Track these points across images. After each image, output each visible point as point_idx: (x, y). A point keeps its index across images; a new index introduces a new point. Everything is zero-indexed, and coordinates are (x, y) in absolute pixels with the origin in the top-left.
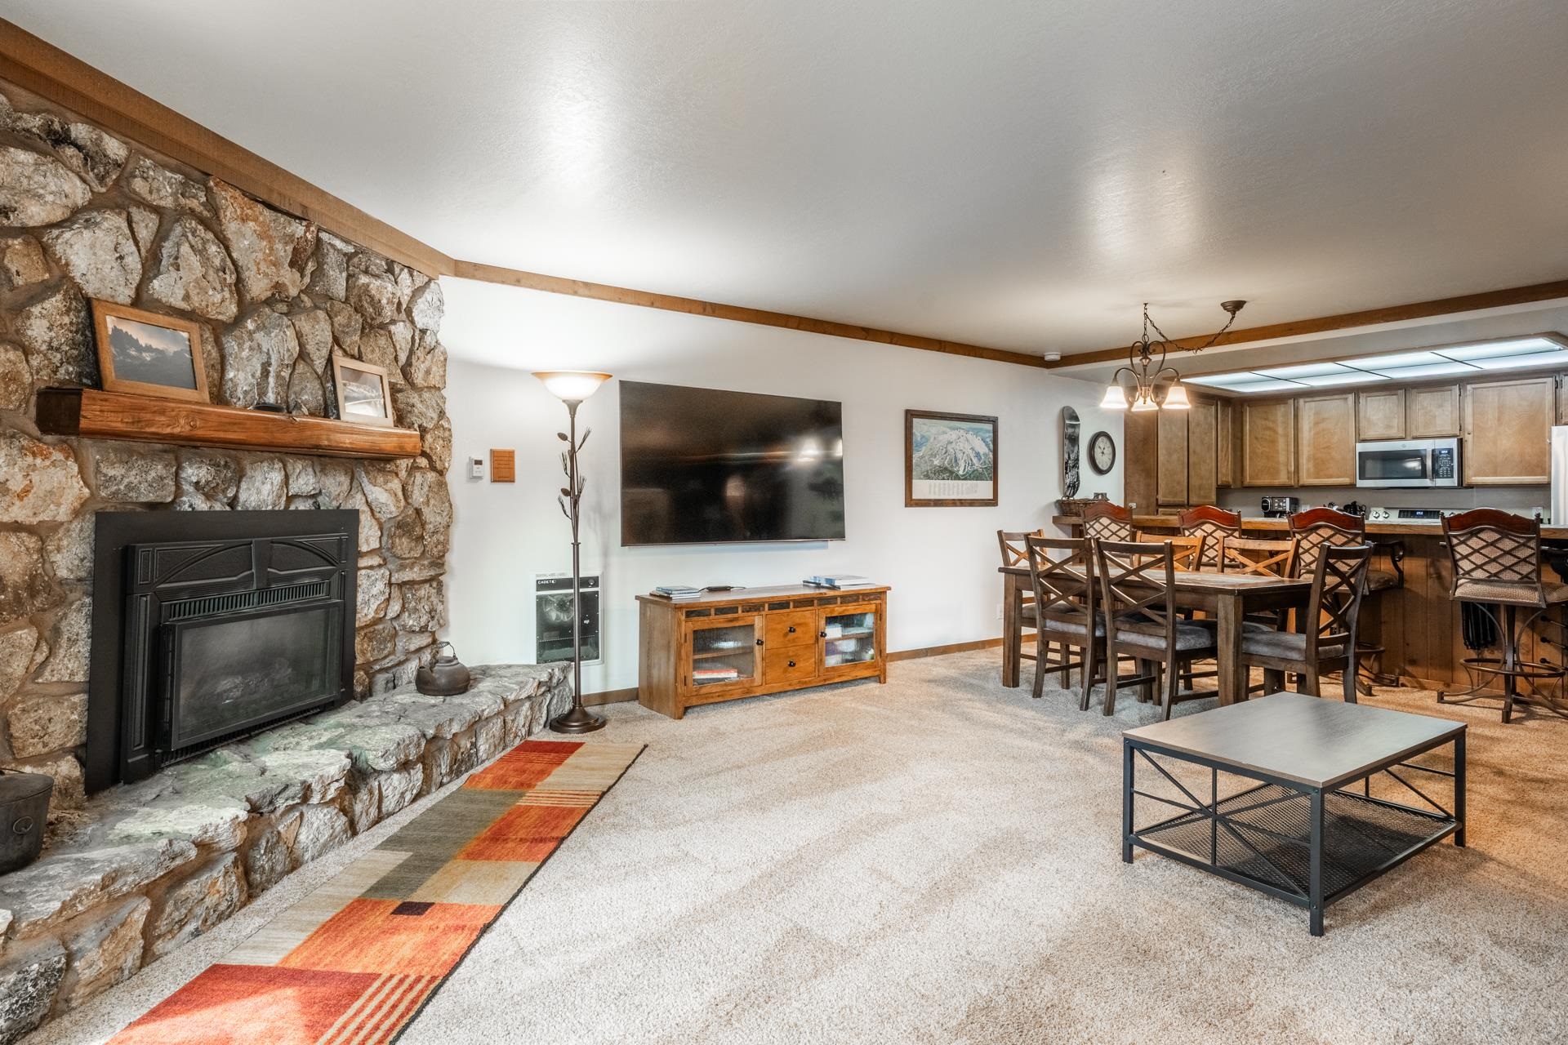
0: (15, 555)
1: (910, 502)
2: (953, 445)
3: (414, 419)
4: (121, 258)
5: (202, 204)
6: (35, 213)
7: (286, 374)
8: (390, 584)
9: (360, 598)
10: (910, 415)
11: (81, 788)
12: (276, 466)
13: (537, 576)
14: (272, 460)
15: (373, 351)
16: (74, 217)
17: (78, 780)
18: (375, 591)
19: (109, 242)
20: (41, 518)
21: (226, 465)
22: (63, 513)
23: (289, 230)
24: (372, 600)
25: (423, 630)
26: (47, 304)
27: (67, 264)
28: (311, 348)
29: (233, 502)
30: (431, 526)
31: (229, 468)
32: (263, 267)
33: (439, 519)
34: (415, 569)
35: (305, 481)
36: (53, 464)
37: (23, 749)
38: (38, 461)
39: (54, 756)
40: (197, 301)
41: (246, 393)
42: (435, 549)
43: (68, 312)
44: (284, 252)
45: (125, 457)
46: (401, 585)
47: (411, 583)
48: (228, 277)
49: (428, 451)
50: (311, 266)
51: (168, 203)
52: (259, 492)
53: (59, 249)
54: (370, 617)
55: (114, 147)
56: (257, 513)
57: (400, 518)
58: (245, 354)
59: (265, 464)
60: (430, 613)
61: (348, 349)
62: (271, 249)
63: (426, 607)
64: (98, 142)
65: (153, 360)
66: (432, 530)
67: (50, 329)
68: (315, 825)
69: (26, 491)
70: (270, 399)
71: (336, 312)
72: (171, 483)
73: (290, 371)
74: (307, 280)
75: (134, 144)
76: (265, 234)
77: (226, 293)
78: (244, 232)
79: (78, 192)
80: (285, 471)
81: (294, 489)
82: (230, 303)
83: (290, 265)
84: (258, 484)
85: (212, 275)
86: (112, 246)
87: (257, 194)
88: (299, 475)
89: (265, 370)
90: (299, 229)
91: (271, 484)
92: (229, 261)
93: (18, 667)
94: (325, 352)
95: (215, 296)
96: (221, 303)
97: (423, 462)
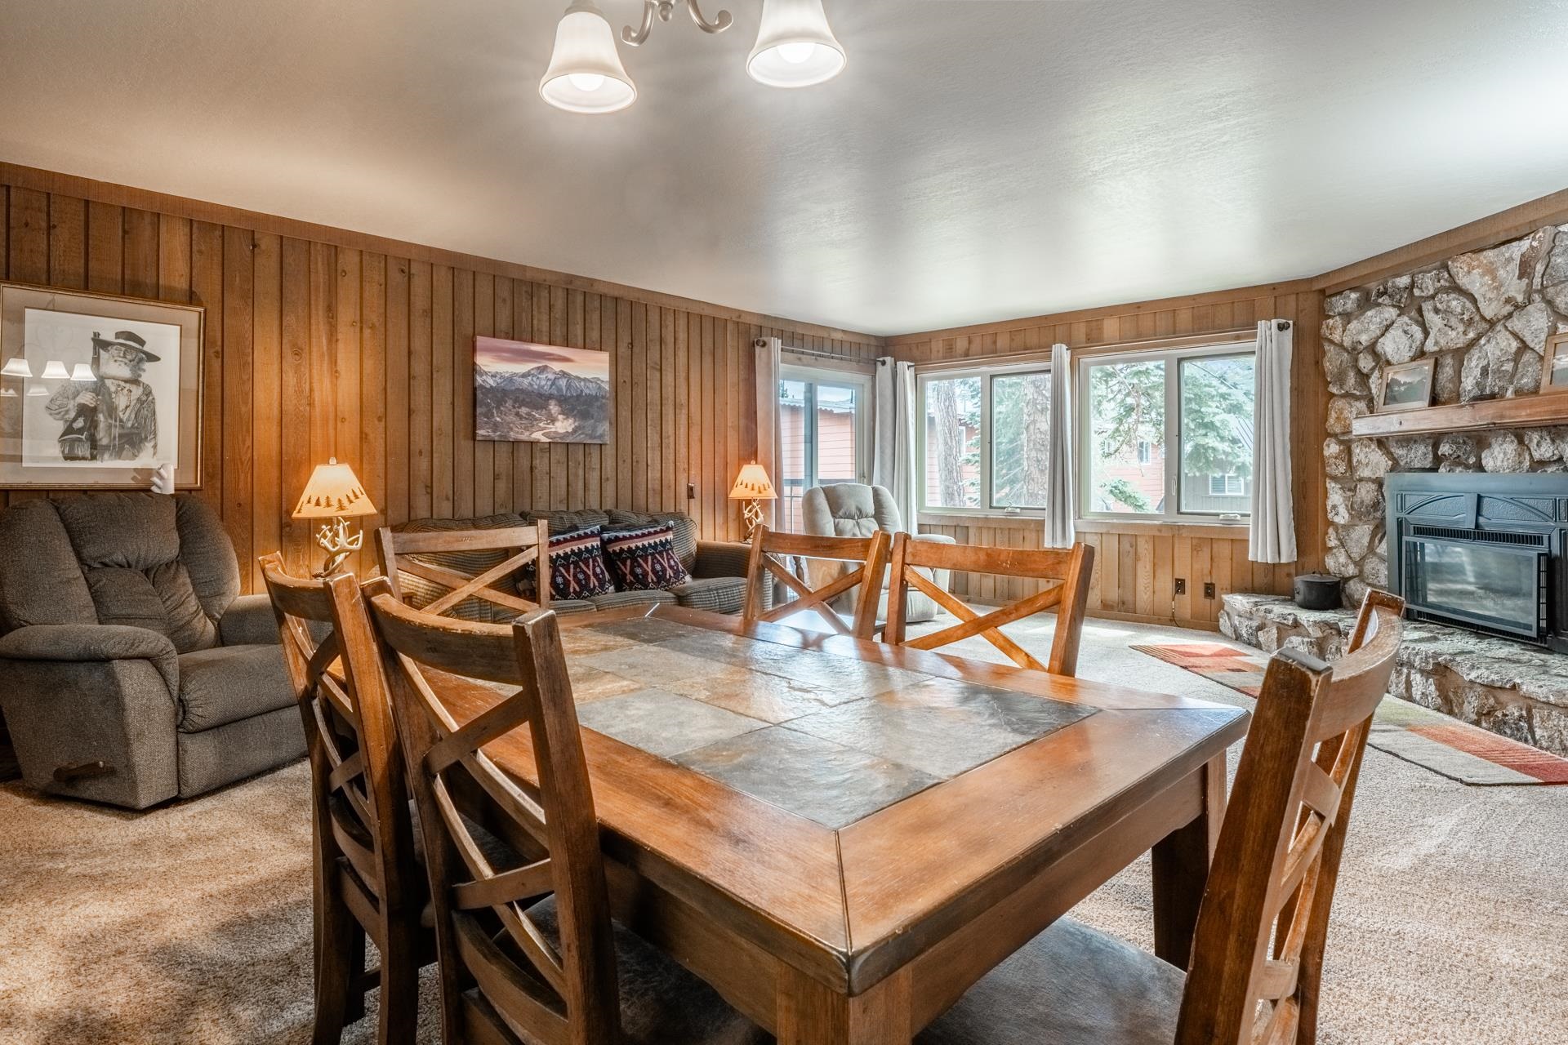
0: (1368, 492)
5: (1446, 280)
6: (1364, 339)
7: (1509, 367)
12: (1508, 439)
19: (1400, 332)
21: (1464, 442)
22: (1382, 473)
23: (1509, 254)
27: (1384, 354)
28: (1528, 339)
31: (1468, 444)
35: (1542, 448)
36: (1373, 450)
37: (1367, 578)
38: (1368, 449)
41: (1470, 391)
44: (1509, 276)
45: (1404, 444)
50: (1540, 268)
52: (1495, 459)
53: (1379, 348)
55: (1403, 281)
58: (1473, 364)
59: (1500, 439)
62: (1494, 279)
65: (1406, 389)
69: (1367, 464)
70: (1488, 391)
71: (1557, 294)
72: (1430, 456)
73: (1512, 364)
74: (1537, 281)
75: (1416, 270)
76: (1491, 271)
77: (1461, 328)
78: (1473, 280)
79: (1390, 313)
80: (1521, 442)
81: (1537, 456)
82: (1465, 333)
83: (1520, 277)
84: (1496, 453)
85: (1454, 321)
86: (1402, 334)
87: (1482, 245)
88: (1539, 444)
89: (1485, 371)
90: (1525, 244)
91: (1505, 454)
92: (1469, 305)
93: (1366, 541)
94: (1543, 336)
95: (1453, 334)
96: (1456, 337)
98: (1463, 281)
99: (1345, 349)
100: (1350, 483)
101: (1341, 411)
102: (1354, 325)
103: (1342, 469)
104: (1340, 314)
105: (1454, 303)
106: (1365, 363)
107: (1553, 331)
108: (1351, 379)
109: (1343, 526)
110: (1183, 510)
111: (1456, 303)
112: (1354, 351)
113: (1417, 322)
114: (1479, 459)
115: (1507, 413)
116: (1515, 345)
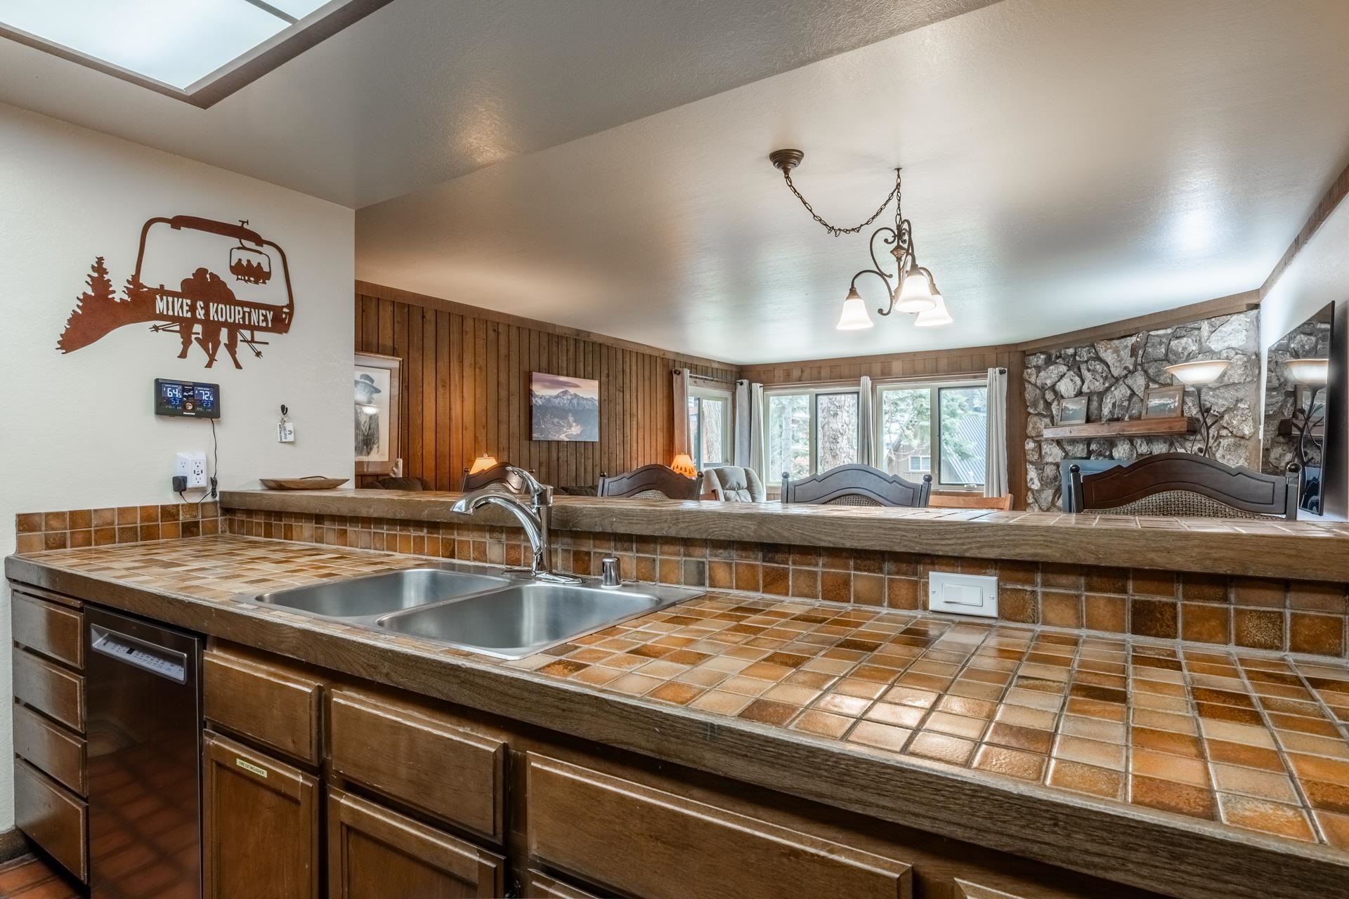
4: (1075, 383)
5: (1094, 353)
6: (1049, 382)
7: (1126, 404)
12: (1126, 442)
14: (1124, 440)
16: (1062, 377)
19: (1069, 380)
20: (1056, 461)
21: (1104, 444)
22: (1059, 460)
23: (1125, 344)
27: (1060, 391)
28: (1135, 390)
32: (1116, 364)
35: (1143, 448)
36: (1054, 446)
40: (1092, 388)
41: (1106, 416)
43: (1058, 405)
44: (1125, 354)
45: (1072, 444)
49: (1225, 425)
50: (1141, 352)
51: (1086, 358)
52: (1119, 453)
53: (1057, 388)
55: (1071, 351)
58: (1108, 401)
62: (1118, 356)
65: (1072, 413)
69: (1051, 455)
70: (1116, 416)
71: (1149, 368)
72: (1086, 450)
73: (1128, 402)
74: (1139, 359)
75: (1077, 345)
76: (1116, 351)
77: (1102, 381)
78: (1109, 356)
79: (1063, 369)
80: (1132, 444)
81: (1140, 451)
82: (1104, 384)
83: (1131, 357)
84: (1120, 450)
85: (1098, 377)
87: (1114, 337)
88: (1141, 445)
89: (1114, 405)
90: (1134, 339)
91: (1124, 450)
92: (1105, 368)
94: (1143, 389)
95: (1097, 384)
96: (1099, 386)
97: (1224, 432)
98: (1103, 355)
99: (1038, 388)
100: (1040, 466)
101: (1036, 423)
102: (1042, 374)
103: (1036, 457)
104: (1034, 367)
105: (1098, 366)
106: (1049, 396)
107: (1147, 387)
108: (1041, 405)
109: (1037, 491)
110: (942, 482)
111: (1099, 367)
112: (1043, 389)
113: (1078, 375)
114: (1111, 453)
115: (1126, 428)
116: (1129, 392)
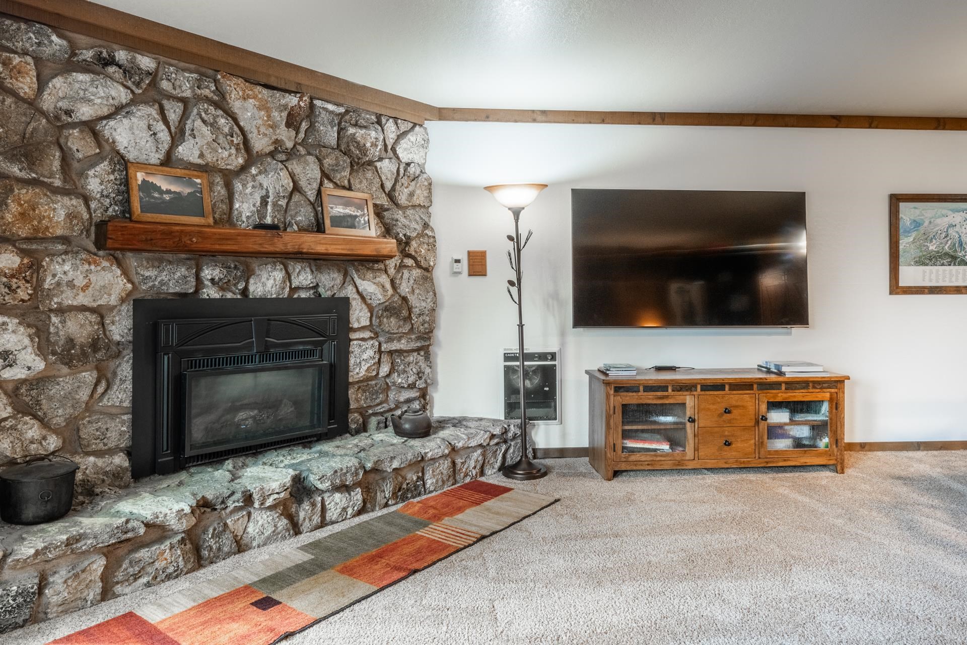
0: (82, 326)
1: (895, 288)
2: (957, 229)
3: (399, 230)
4: (155, 134)
5: (213, 92)
6: (85, 112)
7: (283, 202)
8: (380, 352)
9: (352, 361)
10: (896, 200)
11: (129, 474)
12: (278, 267)
13: (505, 349)
14: (274, 263)
15: (361, 182)
16: (118, 110)
17: (126, 469)
18: (365, 356)
19: (143, 124)
20: (99, 303)
21: (236, 267)
22: (113, 300)
23: (283, 102)
24: (363, 363)
25: (412, 386)
26: (98, 169)
27: (114, 142)
28: (303, 183)
29: (245, 292)
30: (417, 310)
31: (238, 269)
32: (263, 129)
33: (424, 304)
34: (403, 341)
35: (304, 277)
36: (103, 269)
37: (88, 446)
38: (93, 267)
39: (111, 452)
40: (210, 158)
41: (248, 217)
42: (422, 327)
43: (113, 172)
44: (280, 117)
45: (156, 264)
46: (391, 353)
47: (400, 352)
48: (235, 139)
49: (413, 253)
50: (304, 126)
51: (188, 94)
52: (264, 285)
53: (107, 133)
54: (361, 375)
55: (146, 62)
56: (263, 301)
57: (387, 303)
58: (249, 190)
59: (269, 266)
60: (418, 374)
61: (338, 182)
62: (269, 117)
63: (414, 370)
64: (133, 61)
65: (171, 199)
66: (418, 312)
67: (101, 184)
68: (260, 523)
69: (87, 286)
70: (269, 221)
71: (325, 155)
73: (286, 201)
74: (302, 135)
75: (162, 59)
76: (263, 106)
77: (229, 150)
78: (246, 107)
79: (122, 95)
80: (286, 270)
81: (296, 283)
83: (287, 126)
84: (263, 280)
85: (221, 139)
86: (145, 127)
88: (299, 274)
89: (264, 201)
90: (294, 99)
91: (275, 280)
92: (236, 128)
93: (84, 395)
94: (315, 185)
97: (409, 262)
99: (43, 113)
100: (33, 314)
101: (32, 205)
102: (58, 83)
103: (25, 294)
106: (80, 145)
107: (321, 186)
109: (28, 381)
113: (161, 120)
114: (248, 285)
